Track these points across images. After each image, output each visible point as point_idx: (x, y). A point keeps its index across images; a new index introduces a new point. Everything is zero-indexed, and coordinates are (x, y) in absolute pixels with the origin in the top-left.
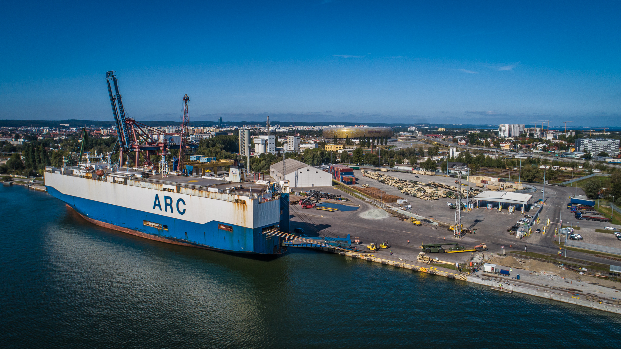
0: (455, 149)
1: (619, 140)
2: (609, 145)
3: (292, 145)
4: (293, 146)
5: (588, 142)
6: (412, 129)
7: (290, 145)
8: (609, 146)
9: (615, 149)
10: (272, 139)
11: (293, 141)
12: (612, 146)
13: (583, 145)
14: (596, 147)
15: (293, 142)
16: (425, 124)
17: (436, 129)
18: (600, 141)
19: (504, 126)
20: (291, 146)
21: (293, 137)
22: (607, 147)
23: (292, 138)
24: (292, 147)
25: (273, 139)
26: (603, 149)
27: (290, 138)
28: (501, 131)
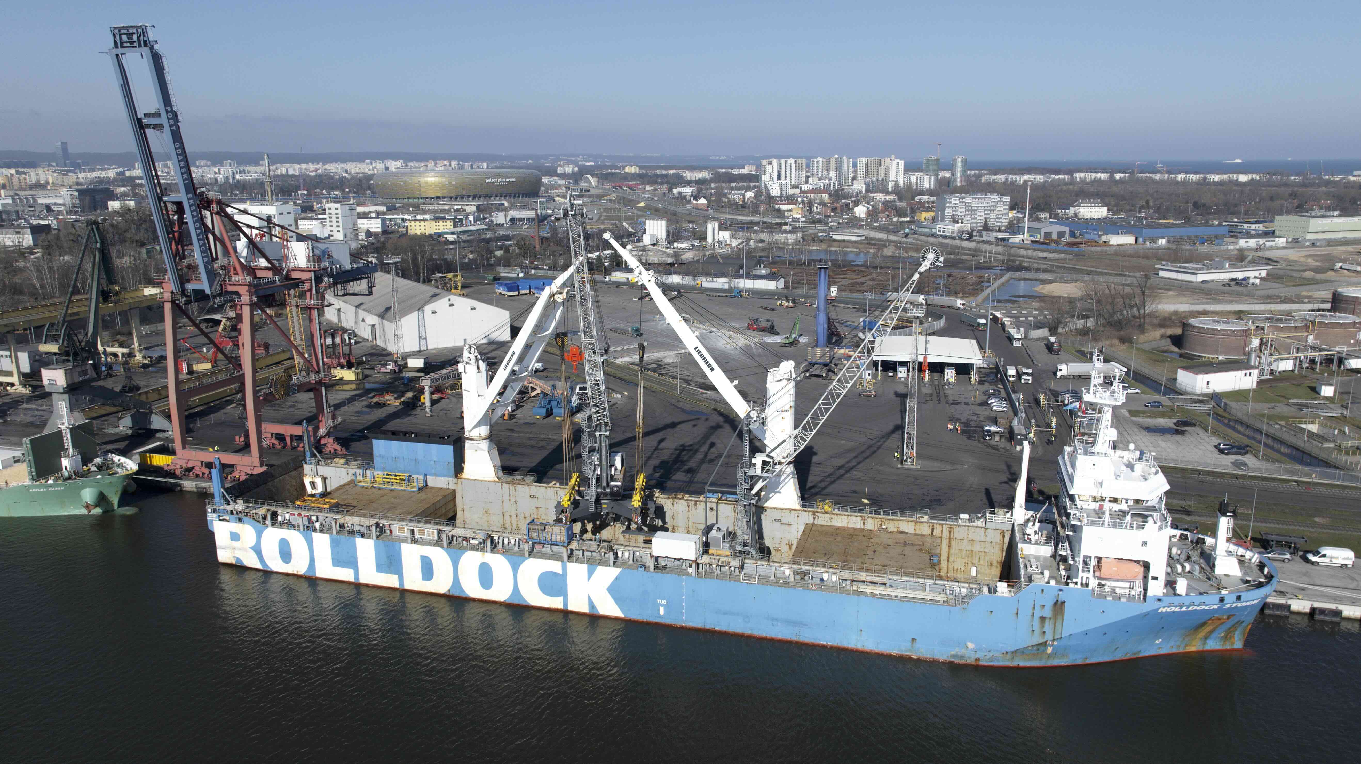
0: (717, 225)
1: (1009, 197)
2: (994, 206)
3: (338, 226)
4: (341, 229)
5: (958, 202)
6: (566, 169)
7: (331, 226)
8: (991, 209)
9: (1002, 214)
10: (285, 213)
11: (340, 216)
12: (998, 209)
13: (949, 207)
14: (971, 211)
15: (340, 220)
16: (583, 155)
17: (619, 168)
18: (979, 198)
19: (770, 163)
20: (335, 229)
21: (338, 205)
22: (990, 210)
23: (337, 209)
24: (338, 231)
25: (289, 213)
26: (983, 214)
27: (330, 209)
28: (765, 173)
